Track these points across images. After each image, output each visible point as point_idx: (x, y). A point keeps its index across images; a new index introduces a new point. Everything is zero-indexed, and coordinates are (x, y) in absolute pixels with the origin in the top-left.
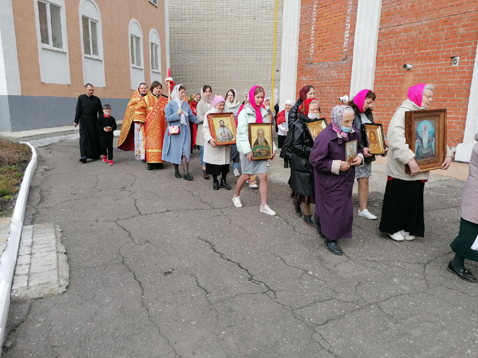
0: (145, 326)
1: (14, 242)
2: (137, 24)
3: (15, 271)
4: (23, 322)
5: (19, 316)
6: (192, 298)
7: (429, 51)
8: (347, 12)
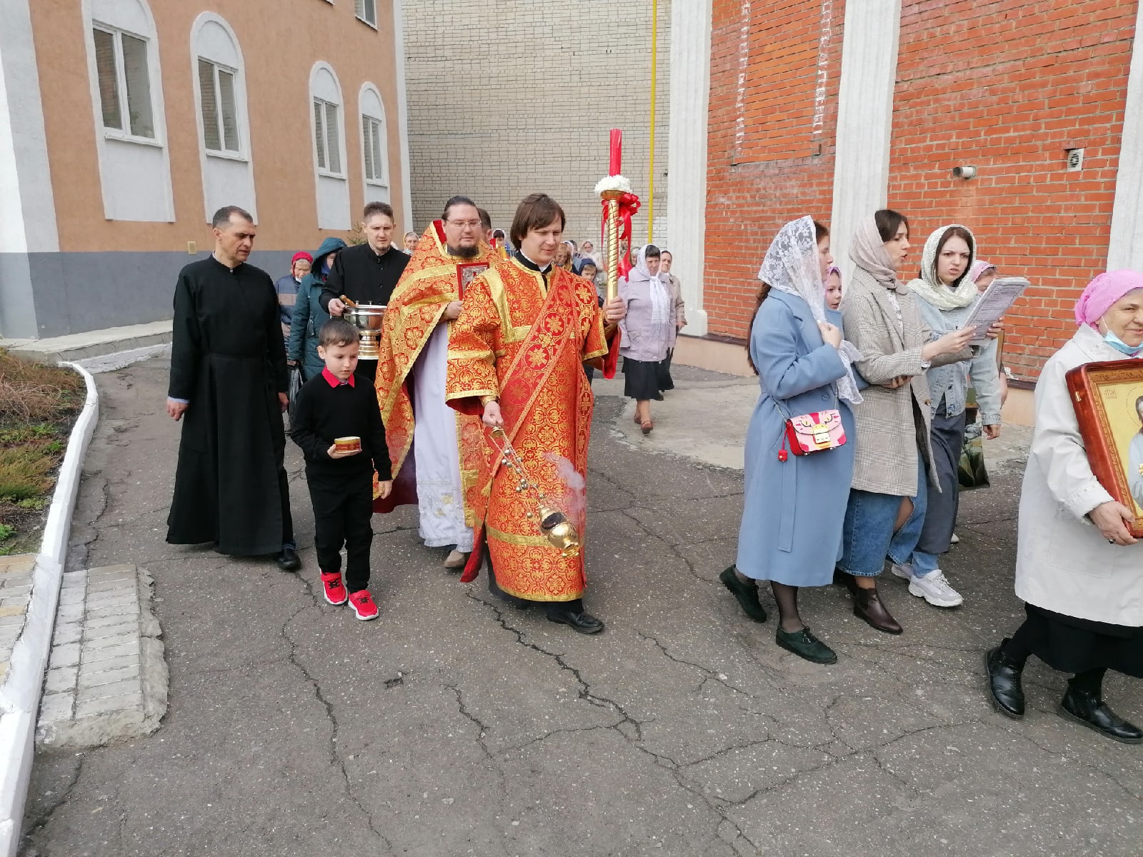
0: (338, 810)
1: (41, 613)
2: (331, 74)
3: (44, 682)
4: (64, 802)
5: (53, 789)
6: (447, 742)
7: (1012, 134)
8: (820, 41)
